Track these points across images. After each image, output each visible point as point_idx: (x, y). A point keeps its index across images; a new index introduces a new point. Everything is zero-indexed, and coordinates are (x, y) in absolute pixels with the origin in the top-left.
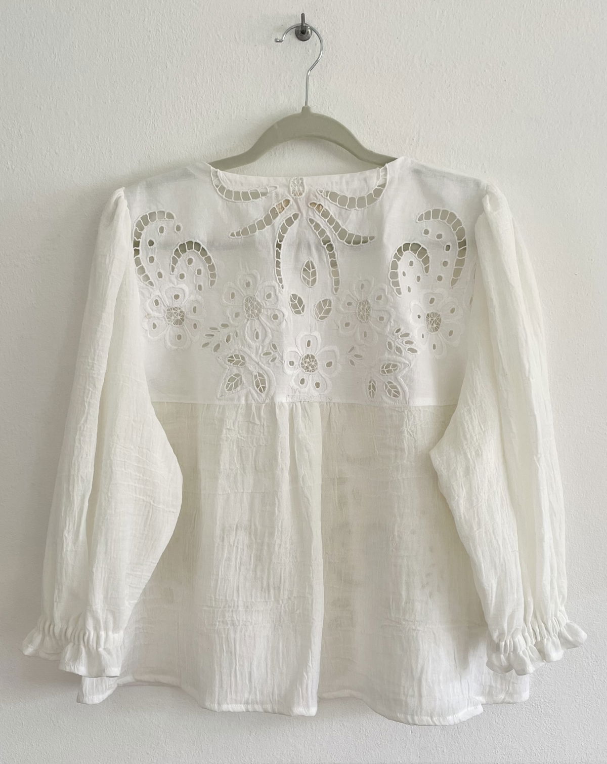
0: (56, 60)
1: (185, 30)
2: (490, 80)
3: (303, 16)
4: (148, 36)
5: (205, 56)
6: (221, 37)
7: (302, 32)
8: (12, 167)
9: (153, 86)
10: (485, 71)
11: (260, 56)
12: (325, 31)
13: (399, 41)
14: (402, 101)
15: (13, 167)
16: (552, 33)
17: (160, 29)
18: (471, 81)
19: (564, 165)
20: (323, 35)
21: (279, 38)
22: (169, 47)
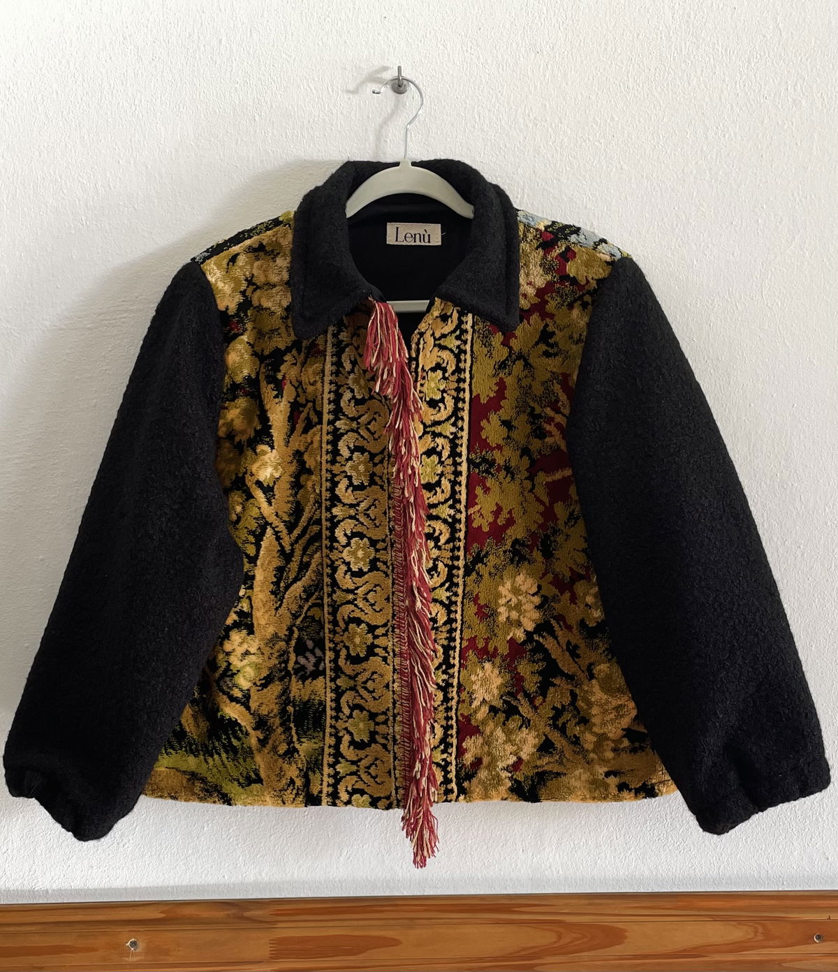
0: (137, 113)
1: (274, 82)
2: (598, 134)
3: (399, 68)
4: (236, 88)
5: (296, 109)
6: (314, 91)
7: (399, 86)
8: (86, 223)
9: (239, 139)
10: (592, 126)
11: (354, 108)
12: (423, 84)
13: (502, 95)
14: (505, 157)
15: (88, 223)
16: (662, 87)
17: (248, 81)
18: (578, 138)
19: (677, 225)
20: (421, 87)
21: (377, 90)
22: (257, 98)
